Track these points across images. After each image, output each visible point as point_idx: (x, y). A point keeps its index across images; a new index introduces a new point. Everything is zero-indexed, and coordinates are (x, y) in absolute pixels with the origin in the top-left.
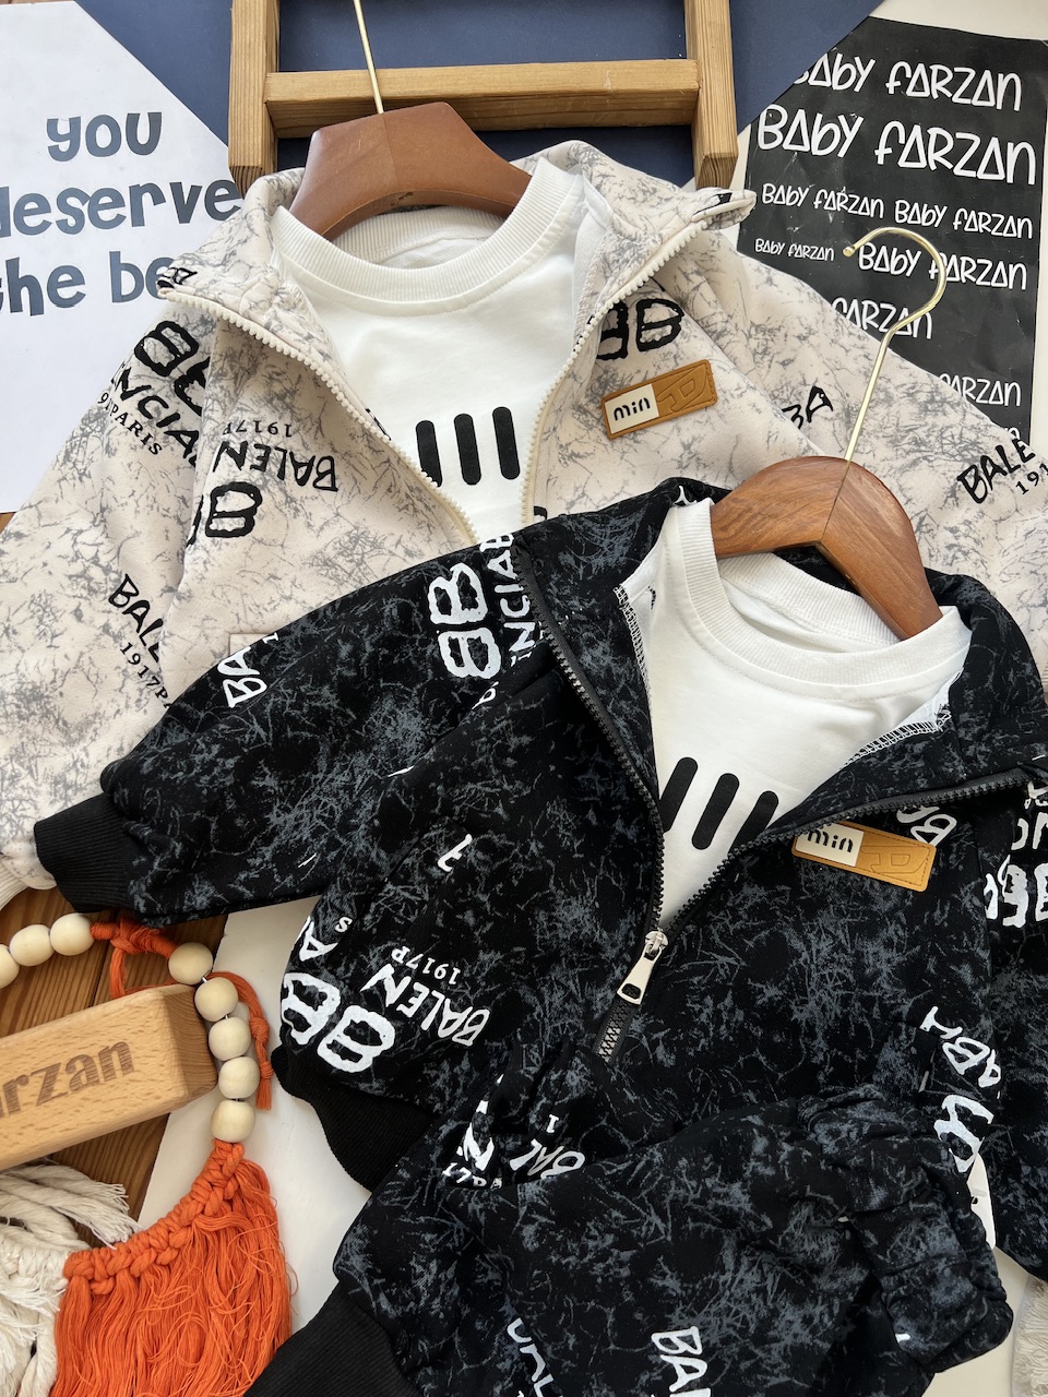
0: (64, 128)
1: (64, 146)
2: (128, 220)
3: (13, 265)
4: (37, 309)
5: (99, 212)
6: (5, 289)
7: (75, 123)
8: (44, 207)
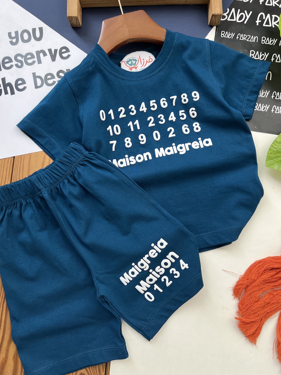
0: (13, 35)
1: (14, 40)
2: (37, 62)
3: (3, 80)
4: (13, 93)
5: (28, 61)
6: (2, 88)
7: (16, 33)
8: (11, 61)
